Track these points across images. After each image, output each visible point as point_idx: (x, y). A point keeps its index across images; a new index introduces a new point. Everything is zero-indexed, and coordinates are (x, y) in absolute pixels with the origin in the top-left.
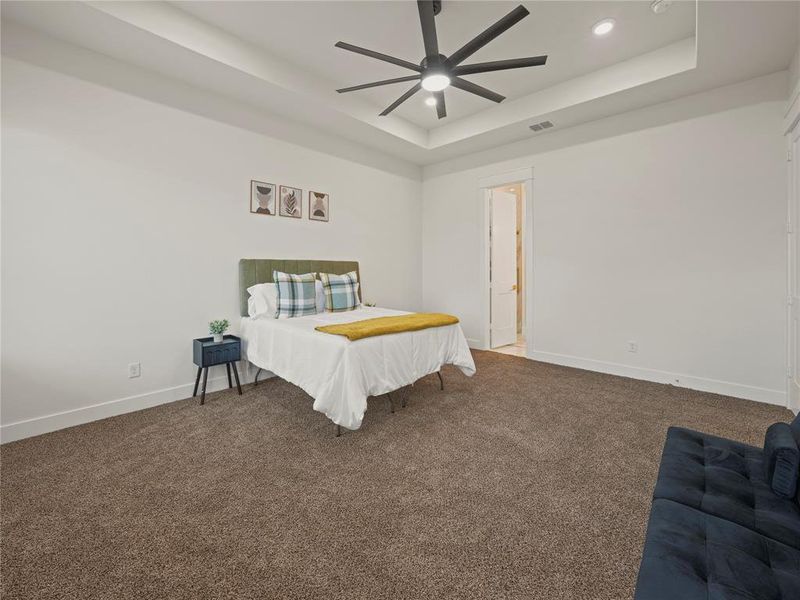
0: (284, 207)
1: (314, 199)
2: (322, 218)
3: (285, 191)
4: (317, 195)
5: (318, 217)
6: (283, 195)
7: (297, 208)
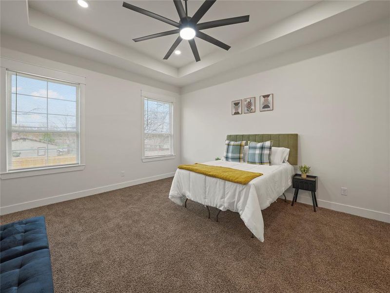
0: (246, 109)
1: (262, 99)
2: (268, 109)
3: (246, 101)
4: (264, 97)
5: (266, 109)
6: (245, 103)
7: (253, 107)
